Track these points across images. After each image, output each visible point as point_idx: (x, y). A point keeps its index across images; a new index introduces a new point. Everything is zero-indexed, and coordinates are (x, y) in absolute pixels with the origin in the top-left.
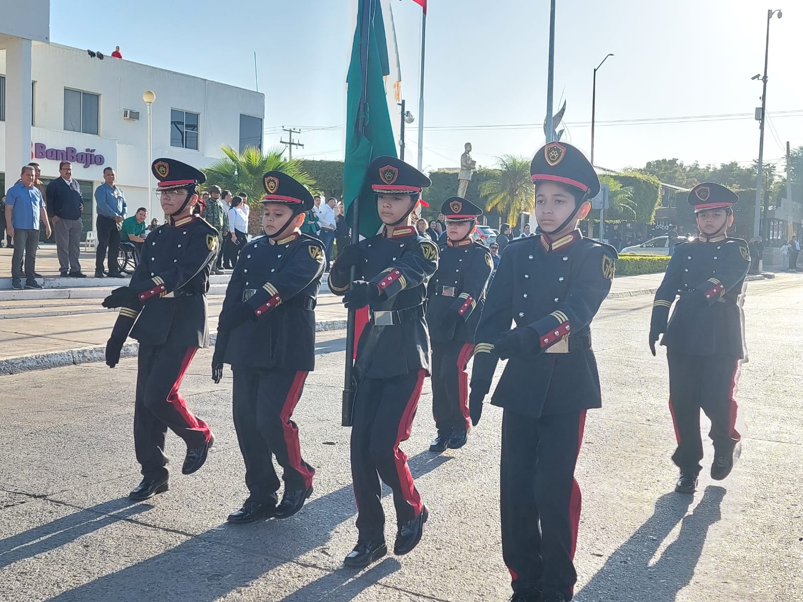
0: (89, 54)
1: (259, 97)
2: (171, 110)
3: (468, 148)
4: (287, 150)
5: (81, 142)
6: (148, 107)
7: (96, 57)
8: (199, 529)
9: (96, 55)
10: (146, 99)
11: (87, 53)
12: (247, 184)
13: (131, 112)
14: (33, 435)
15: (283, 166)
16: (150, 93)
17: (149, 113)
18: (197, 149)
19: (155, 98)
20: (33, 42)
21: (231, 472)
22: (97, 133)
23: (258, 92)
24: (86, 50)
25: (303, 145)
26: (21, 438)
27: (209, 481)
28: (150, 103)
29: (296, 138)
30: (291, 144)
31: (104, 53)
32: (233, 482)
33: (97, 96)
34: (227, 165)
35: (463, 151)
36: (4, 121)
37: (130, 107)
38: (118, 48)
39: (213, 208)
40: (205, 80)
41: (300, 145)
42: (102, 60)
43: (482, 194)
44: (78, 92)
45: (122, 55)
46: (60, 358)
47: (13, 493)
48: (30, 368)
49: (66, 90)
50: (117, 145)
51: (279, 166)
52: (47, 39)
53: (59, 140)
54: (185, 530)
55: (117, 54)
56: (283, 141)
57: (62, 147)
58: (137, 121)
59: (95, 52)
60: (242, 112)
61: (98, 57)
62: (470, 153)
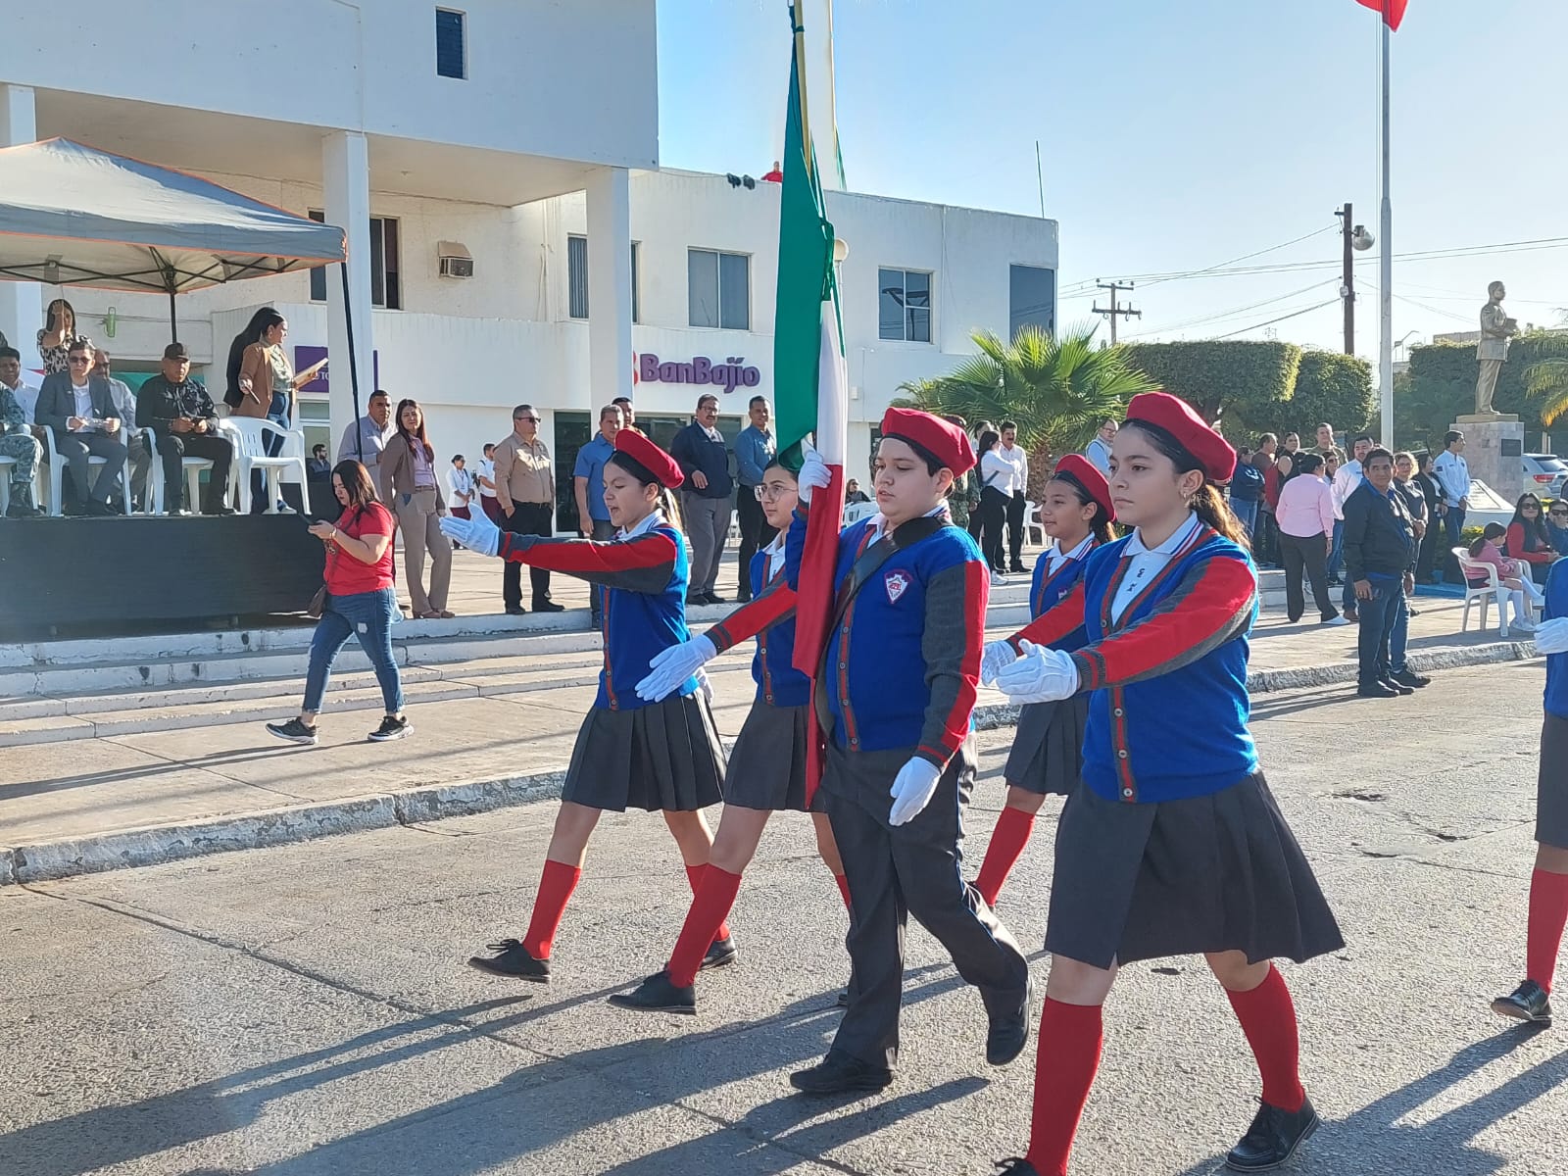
0: (730, 181)
1: (1045, 229)
2: (880, 270)
3: (1497, 294)
5: (719, 346)
6: (836, 269)
7: (742, 186)
8: (880, 1163)
9: (742, 182)
11: (727, 179)
12: (1025, 401)
14: (597, 928)
15: (1095, 362)
18: (929, 341)
19: (847, 251)
20: (633, 173)
21: (956, 1031)
22: (746, 326)
23: (1046, 217)
24: (725, 174)
25: (1138, 313)
26: (576, 935)
27: (909, 1049)
28: (840, 261)
29: (1123, 299)
30: (1114, 312)
32: (957, 1055)
33: (745, 259)
34: (984, 367)
35: (1486, 299)
36: (587, 317)
38: (777, 164)
40: (942, 206)
41: (1132, 312)
42: (753, 191)
43: (1531, 389)
44: (712, 254)
47: (545, 1055)
49: (692, 252)
51: (1084, 363)
52: (654, 164)
53: (680, 345)
54: (852, 1162)
55: (775, 175)
56: (1097, 307)
57: (686, 357)
59: (740, 176)
60: (1015, 261)
61: (745, 185)
62: (1502, 303)
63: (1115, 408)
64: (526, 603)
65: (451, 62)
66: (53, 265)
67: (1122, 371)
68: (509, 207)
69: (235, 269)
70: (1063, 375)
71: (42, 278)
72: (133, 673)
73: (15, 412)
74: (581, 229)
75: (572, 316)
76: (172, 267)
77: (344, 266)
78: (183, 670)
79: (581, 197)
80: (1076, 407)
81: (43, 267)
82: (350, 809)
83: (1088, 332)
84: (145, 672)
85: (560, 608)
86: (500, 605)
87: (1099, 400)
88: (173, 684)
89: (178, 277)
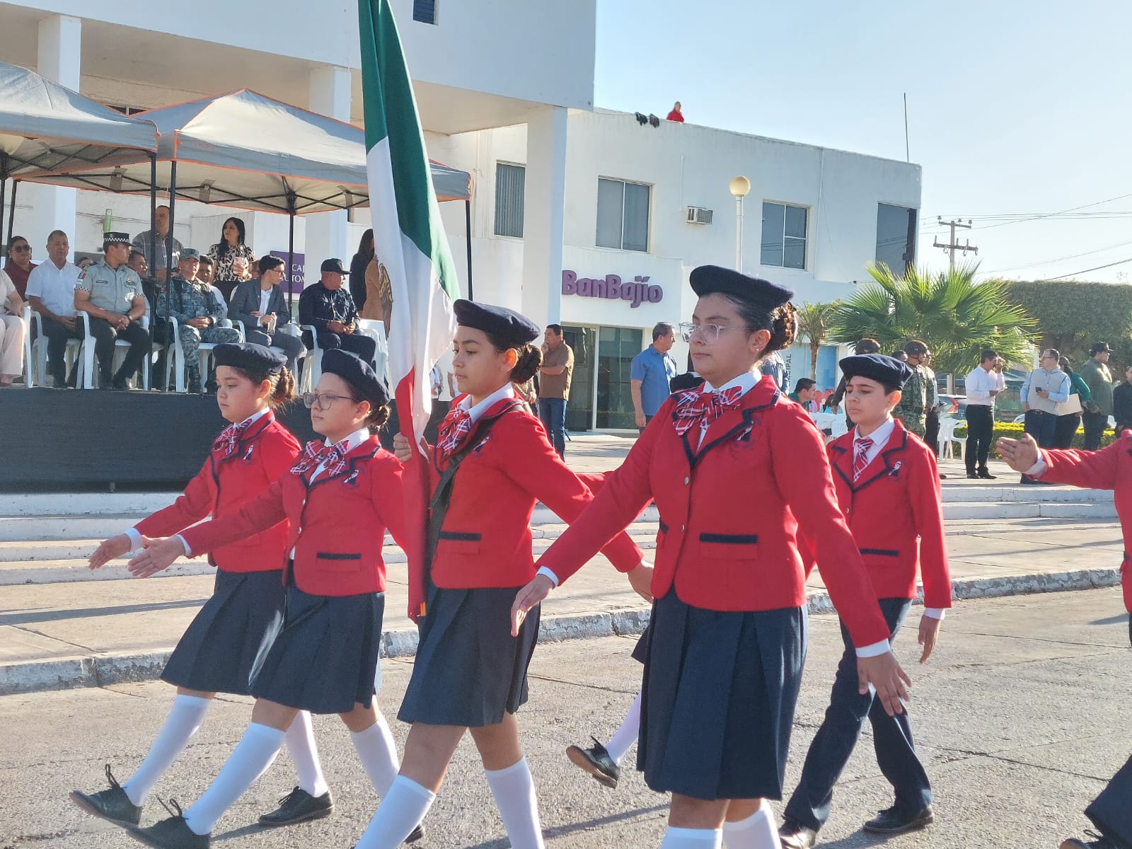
0: (638, 119)
1: (909, 173)
2: (764, 203)
5: (627, 266)
6: (738, 203)
7: (648, 124)
9: (649, 121)
10: (735, 190)
11: (635, 117)
13: (700, 210)
16: (741, 180)
17: (738, 213)
18: (804, 268)
19: (749, 187)
20: (571, 112)
22: (644, 248)
23: (910, 162)
24: (634, 112)
25: (975, 249)
28: (741, 196)
30: (953, 247)
31: (658, 116)
33: (647, 188)
37: (698, 202)
38: (678, 104)
40: (821, 149)
41: (970, 249)
42: (658, 128)
44: (618, 182)
45: (683, 115)
49: (602, 180)
50: (683, 267)
52: (589, 104)
53: (595, 263)
55: (676, 116)
57: (599, 275)
58: (707, 226)
59: (647, 114)
60: (881, 200)
61: (651, 123)
63: (995, 338)
65: (425, 9)
66: (207, 188)
67: (1003, 306)
68: (448, 135)
70: (950, 306)
71: (197, 197)
73: (218, 309)
74: (517, 155)
75: (496, 233)
76: (294, 193)
77: (468, 204)
79: (523, 128)
80: (960, 335)
81: (199, 190)
82: (584, 621)
83: (969, 272)
87: (983, 330)
89: (299, 201)
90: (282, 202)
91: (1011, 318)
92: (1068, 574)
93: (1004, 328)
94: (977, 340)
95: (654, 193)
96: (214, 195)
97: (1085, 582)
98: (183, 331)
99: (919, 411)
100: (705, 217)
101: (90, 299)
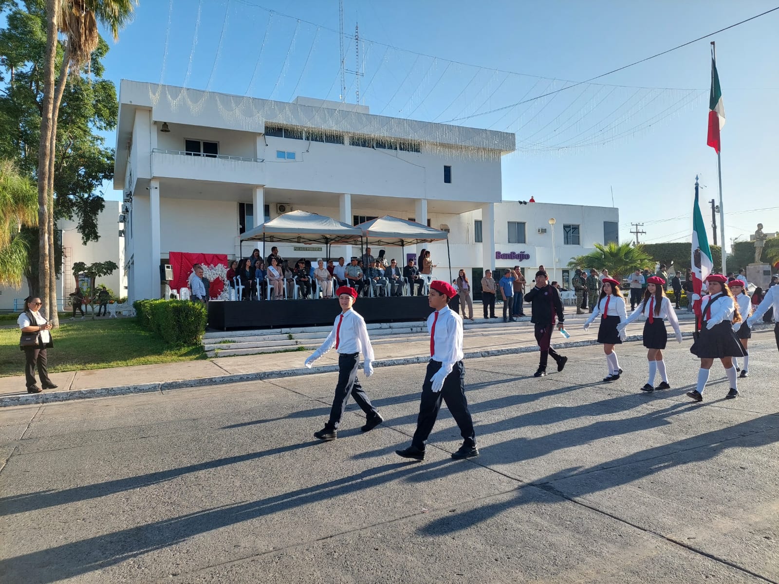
1: (615, 211)
2: (563, 225)
3: (760, 227)
4: (635, 237)
5: (517, 248)
6: (552, 226)
7: (523, 204)
10: (550, 222)
11: (519, 202)
12: (610, 262)
13: (542, 229)
15: (632, 251)
16: (553, 219)
17: (552, 230)
18: (579, 244)
19: (555, 221)
20: (494, 204)
22: (525, 243)
23: (615, 207)
25: (645, 233)
28: (553, 224)
29: (640, 229)
30: (637, 233)
31: (526, 201)
34: (598, 252)
35: (756, 229)
36: (482, 242)
37: (540, 227)
38: (532, 197)
39: (593, 280)
40: (582, 206)
42: (526, 205)
43: (769, 256)
44: (514, 223)
45: (535, 200)
46: (534, 348)
48: (524, 352)
49: (508, 222)
50: (536, 247)
51: (628, 251)
52: (501, 201)
53: (506, 249)
55: (532, 200)
56: (632, 231)
57: (508, 252)
58: (546, 234)
59: (522, 201)
60: (605, 220)
62: (762, 230)
64: (489, 316)
65: (448, 179)
67: (640, 253)
68: (459, 214)
69: (419, 241)
70: (622, 254)
72: (409, 329)
74: (480, 218)
75: (476, 242)
76: (403, 241)
77: (448, 240)
78: (419, 329)
79: (481, 209)
80: (626, 264)
82: (473, 353)
83: (629, 243)
84: (412, 329)
85: (497, 317)
86: (483, 317)
87: (634, 261)
88: (417, 332)
89: (405, 243)
90: (400, 243)
91: (643, 257)
92: (629, 337)
93: (642, 260)
94: (633, 265)
95: (526, 225)
96: (381, 243)
97: (635, 339)
98: (372, 281)
99: (596, 289)
100: (544, 231)
101: (348, 274)
